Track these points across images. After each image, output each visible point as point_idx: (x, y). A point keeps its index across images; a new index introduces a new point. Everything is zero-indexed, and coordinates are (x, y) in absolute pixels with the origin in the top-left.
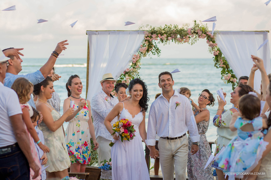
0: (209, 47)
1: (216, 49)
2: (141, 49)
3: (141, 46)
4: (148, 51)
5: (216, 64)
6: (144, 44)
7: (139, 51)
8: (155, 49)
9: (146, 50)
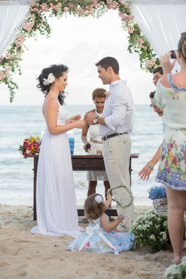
0: (122, 21)
1: (132, 25)
2: (25, 25)
3: (26, 20)
4: (35, 28)
5: (130, 46)
6: (30, 18)
7: (22, 29)
8: (44, 26)
9: (33, 26)
